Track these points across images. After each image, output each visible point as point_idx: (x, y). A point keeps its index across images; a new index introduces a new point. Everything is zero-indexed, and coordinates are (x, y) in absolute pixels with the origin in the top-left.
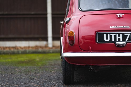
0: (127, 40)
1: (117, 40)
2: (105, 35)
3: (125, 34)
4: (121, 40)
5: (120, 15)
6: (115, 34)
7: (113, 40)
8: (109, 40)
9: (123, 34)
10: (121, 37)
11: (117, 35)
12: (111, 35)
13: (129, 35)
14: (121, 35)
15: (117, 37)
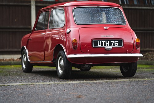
0: (112, 45)
1: (106, 45)
2: (98, 41)
3: (111, 41)
4: (109, 45)
5: (106, 28)
6: (105, 41)
7: (104, 45)
8: (101, 45)
9: (110, 41)
10: (108, 43)
11: (106, 41)
12: (102, 41)
13: (113, 41)
14: (108, 41)
15: (106, 43)
